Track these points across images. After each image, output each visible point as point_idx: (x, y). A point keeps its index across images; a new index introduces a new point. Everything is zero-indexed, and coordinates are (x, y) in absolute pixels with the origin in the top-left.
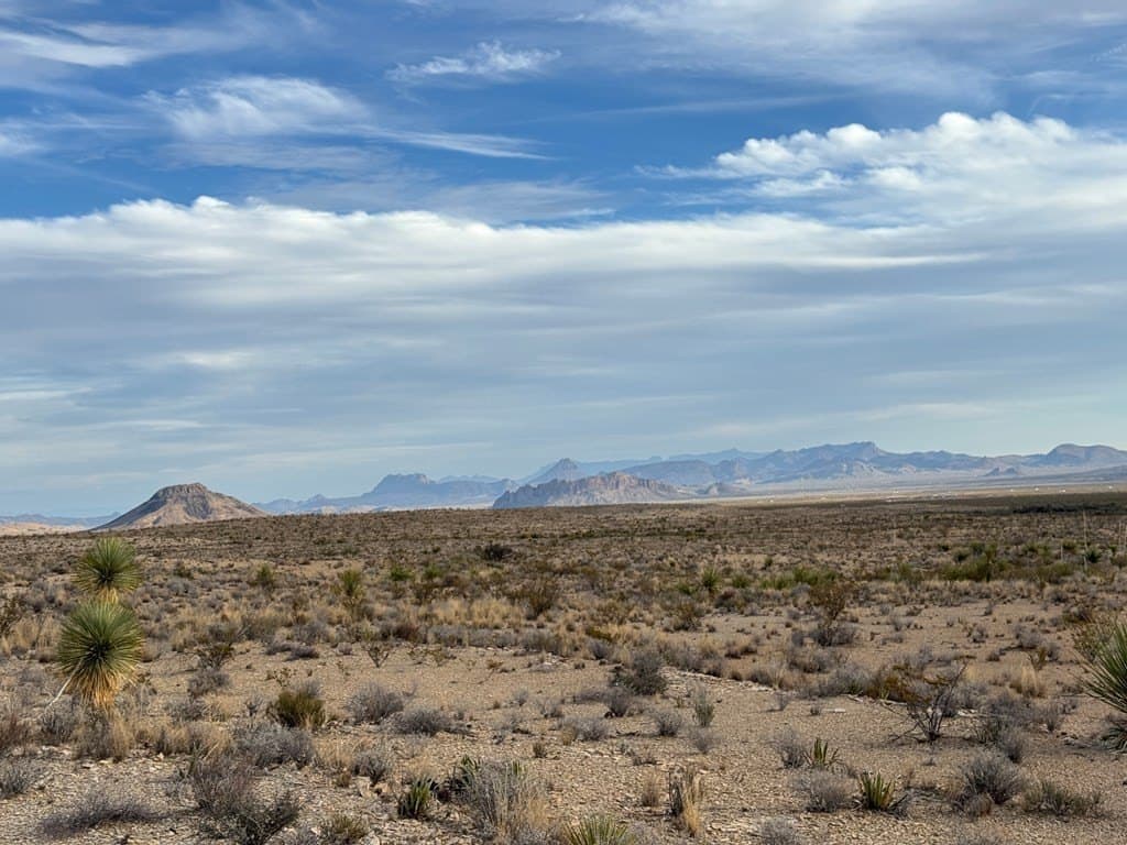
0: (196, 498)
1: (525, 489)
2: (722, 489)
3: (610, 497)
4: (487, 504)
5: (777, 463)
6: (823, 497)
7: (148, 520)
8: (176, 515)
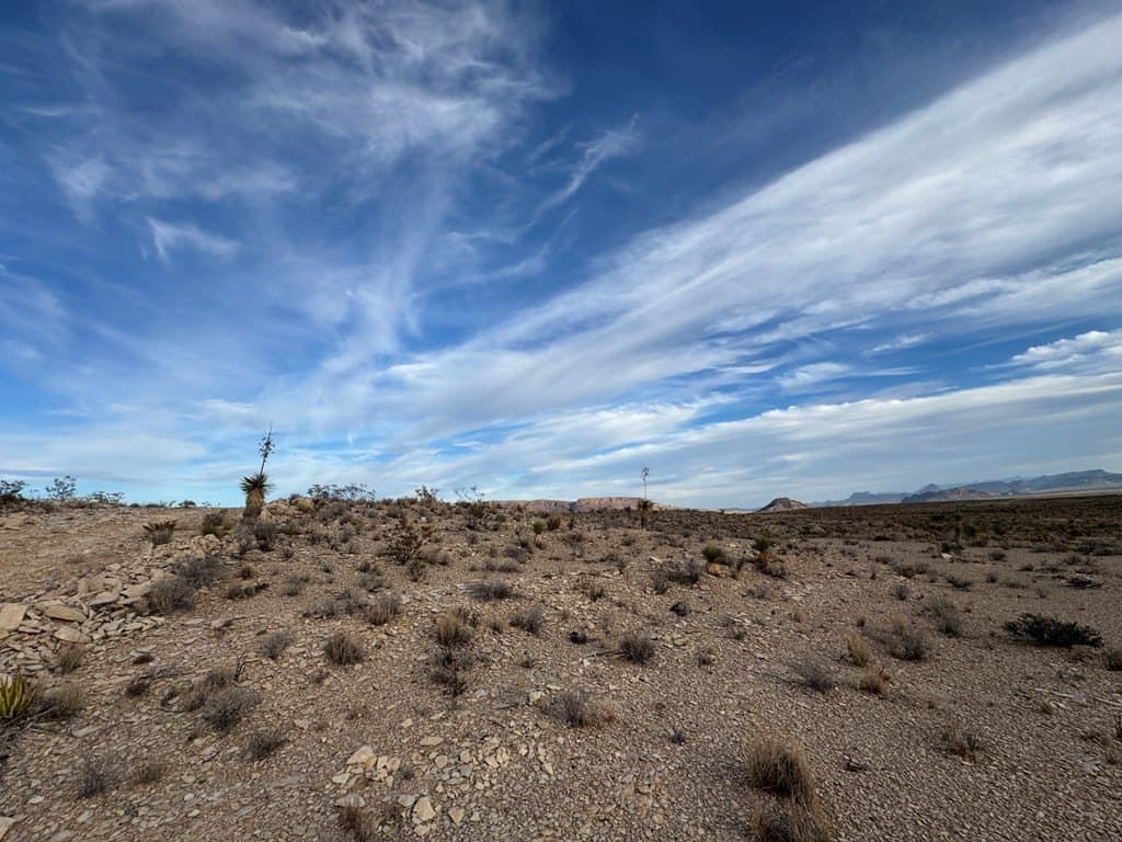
0: (786, 502)
1: (915, 495)
2: (1015, 493)
3: (956, 497)
4: (899, 502)
5: (1046, 481)
6: (1076, 494)
7: (771, 509)
8: (780, 508)
